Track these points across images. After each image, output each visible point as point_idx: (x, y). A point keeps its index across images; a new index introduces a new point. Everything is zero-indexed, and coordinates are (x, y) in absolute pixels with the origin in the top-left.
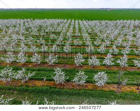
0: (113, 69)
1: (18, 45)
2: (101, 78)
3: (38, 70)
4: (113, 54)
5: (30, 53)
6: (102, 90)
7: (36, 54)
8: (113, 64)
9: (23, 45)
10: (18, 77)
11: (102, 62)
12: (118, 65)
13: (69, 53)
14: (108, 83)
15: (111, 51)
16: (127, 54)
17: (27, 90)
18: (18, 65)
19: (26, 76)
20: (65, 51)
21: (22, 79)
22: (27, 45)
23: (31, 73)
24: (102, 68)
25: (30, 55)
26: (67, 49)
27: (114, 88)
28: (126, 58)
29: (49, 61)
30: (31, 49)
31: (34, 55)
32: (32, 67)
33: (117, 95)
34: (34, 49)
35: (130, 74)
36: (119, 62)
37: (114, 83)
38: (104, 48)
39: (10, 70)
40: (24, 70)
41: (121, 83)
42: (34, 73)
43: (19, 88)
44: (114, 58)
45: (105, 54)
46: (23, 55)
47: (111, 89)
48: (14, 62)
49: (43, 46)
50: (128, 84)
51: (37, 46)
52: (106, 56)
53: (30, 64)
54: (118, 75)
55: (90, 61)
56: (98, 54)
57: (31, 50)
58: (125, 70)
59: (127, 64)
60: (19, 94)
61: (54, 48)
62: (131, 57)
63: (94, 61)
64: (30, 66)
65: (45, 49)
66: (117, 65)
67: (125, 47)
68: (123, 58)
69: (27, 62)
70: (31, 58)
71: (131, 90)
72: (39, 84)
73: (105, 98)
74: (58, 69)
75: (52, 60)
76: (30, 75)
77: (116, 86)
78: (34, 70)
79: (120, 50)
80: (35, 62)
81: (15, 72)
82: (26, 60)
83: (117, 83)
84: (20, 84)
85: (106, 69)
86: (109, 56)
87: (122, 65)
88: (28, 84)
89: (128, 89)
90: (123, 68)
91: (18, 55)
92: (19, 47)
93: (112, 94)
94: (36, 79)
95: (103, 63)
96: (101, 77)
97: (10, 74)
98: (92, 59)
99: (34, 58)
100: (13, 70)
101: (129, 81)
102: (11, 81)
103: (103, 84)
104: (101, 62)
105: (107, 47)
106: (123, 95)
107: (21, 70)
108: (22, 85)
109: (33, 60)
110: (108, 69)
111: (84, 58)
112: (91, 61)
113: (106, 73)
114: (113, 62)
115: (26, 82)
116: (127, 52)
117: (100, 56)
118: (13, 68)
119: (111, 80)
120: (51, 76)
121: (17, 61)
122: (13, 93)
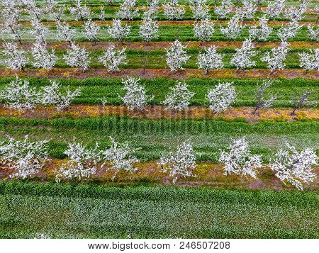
0: (249, 75)
1: (24, 23)
2: (222, 97)
3: (86, 84)
4: (256, 39)
5: (57, 43)
6: (222, 119)
7: (74, 46)
8: (254, 63)
9: (35, 23)
10: (47, 101)
11: (230, 60)
12: (262, 67)
13: (154, 40)
14: (235, 106)
15: (253, 32)
16: (288, 40)
17: (72, 125)
18: (38, 75)
19: (63, 97)
20: (144, 35)
21: (56, 104)
22: (45, 21)
23: (72, 91)
24: (226, 74)
25: (60, 48)
26: (148, 29)
27: (246, 114)
28: (284, 48)
29: (108, 62)
30: (60, 34)
31: (71, 49)
32: (71, 77)
33: (249, 127)
34: (65, 33)
35: (286, 84)
36: (267, 58)
37: (247, 105)
38: (237, 26)
39: (24, 86)
40: (55, 85)
41: (262, 104)
42: (78, 91)
43: (55, 120)
44: (258, 49)
45: (238, 40)
46: (44, 51)
47: (241, 115)
48: (27, 66)
49: (87, 24)
50: (275, 106)
51: (72, 24)
52: (240, 46)
53: (65, 71)
54: (258, 89)
55: (202, 60)
56: (221, 40)
57: (59, 37)
58: (276, 77)
59: (283, 62)
60: (58, 132)
61: (116, 29)
62: (297, 46)
63: (212, 58)
64: (67, 74)
65: (92, 30)
66: (260, 67)
67: (288, 21)
68: (279, 48)
69: (56, 66)
70: (65, 57)
71: (278, 116)
72: (93, 111)
73: (226, 132)
74: (131, 80)
75: (113, 58)
76: (71, 95)
77: (250, 110)
78: (77, 85)
79: (275, 29)
80: (75, 67)
81: (37, 90)
82: (53, 63)
83: (253, 105)
84: (55, 114)
85: (234, 75)
86: (247, 45)
87: (272, 66)
88: (72, 113)
89: (274, 115)
90: (272, 73)
91: (30, 50)
92: (27, 29)
93: (241, 126)
94: (85, 103)
95: (231, 63)
96: (222, 94)
97: (27, 95)
98: (206, 53)
99: (73, 56)
100: (30, 84)
101: (278, 99)
102: (33, 108)
103: (225, 107)
104: (226, 59)
105: (246, 21)
106: (261, 126)
107: (49, 84)
108: (59, 116)
109: (71, 60)
110: (239, 77)
111: (188, 53)
112: (205, 60)
113: (235, 84)
114: (253, 59)
115: (66, 109)
116: (291, 34)
117: (225, 45)
118: (30, 82)
119: (243, 99)
120: (116, 96)
121: (35, 65)
122: (44, 131)
